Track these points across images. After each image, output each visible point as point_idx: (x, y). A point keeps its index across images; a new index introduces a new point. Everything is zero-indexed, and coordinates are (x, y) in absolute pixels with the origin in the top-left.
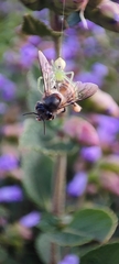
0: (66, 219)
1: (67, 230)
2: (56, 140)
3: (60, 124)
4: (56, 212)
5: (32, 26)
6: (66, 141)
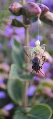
0: (28, 109)
1: (29, 115)
2: (24, 73)
3: (27, 66)
4: (23, 106)
5: (16, 23)
6: (29, 74)
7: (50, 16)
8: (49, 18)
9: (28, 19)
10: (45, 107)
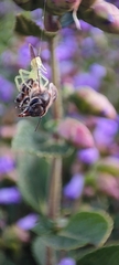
0: (62, 222)
1: (63, 234)
2: (51, 142)
3: (55, 125)
4: (51, 215)
5: (25, 26)
6: (61, 143)
7: (103, 9)
8: (103, 15)
9: (55, 18)
10: (98, 215)
